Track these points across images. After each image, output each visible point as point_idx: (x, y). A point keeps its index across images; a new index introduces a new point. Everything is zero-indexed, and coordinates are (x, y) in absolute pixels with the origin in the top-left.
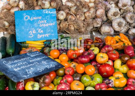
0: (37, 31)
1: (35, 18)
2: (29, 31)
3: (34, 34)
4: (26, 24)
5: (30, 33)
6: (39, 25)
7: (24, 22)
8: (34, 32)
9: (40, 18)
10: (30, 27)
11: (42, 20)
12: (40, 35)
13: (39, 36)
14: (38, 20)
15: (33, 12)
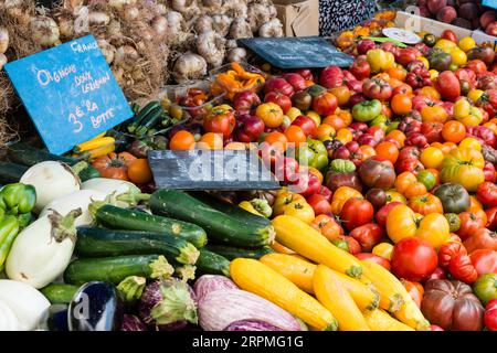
0: (84, 109)
1: (63, 73)
2: (67, 113)
3: (81, 119)
4: (50, 96)
5: (72, 119)
6: (79, 88)
7: (43, 91)
8: (80, 115)
9: (73, 68)
10: (64, 102)
11: (80, 73)
12: (95, 117)
13: (96, 122)
14: (71, 76)
15: (50, 56)
